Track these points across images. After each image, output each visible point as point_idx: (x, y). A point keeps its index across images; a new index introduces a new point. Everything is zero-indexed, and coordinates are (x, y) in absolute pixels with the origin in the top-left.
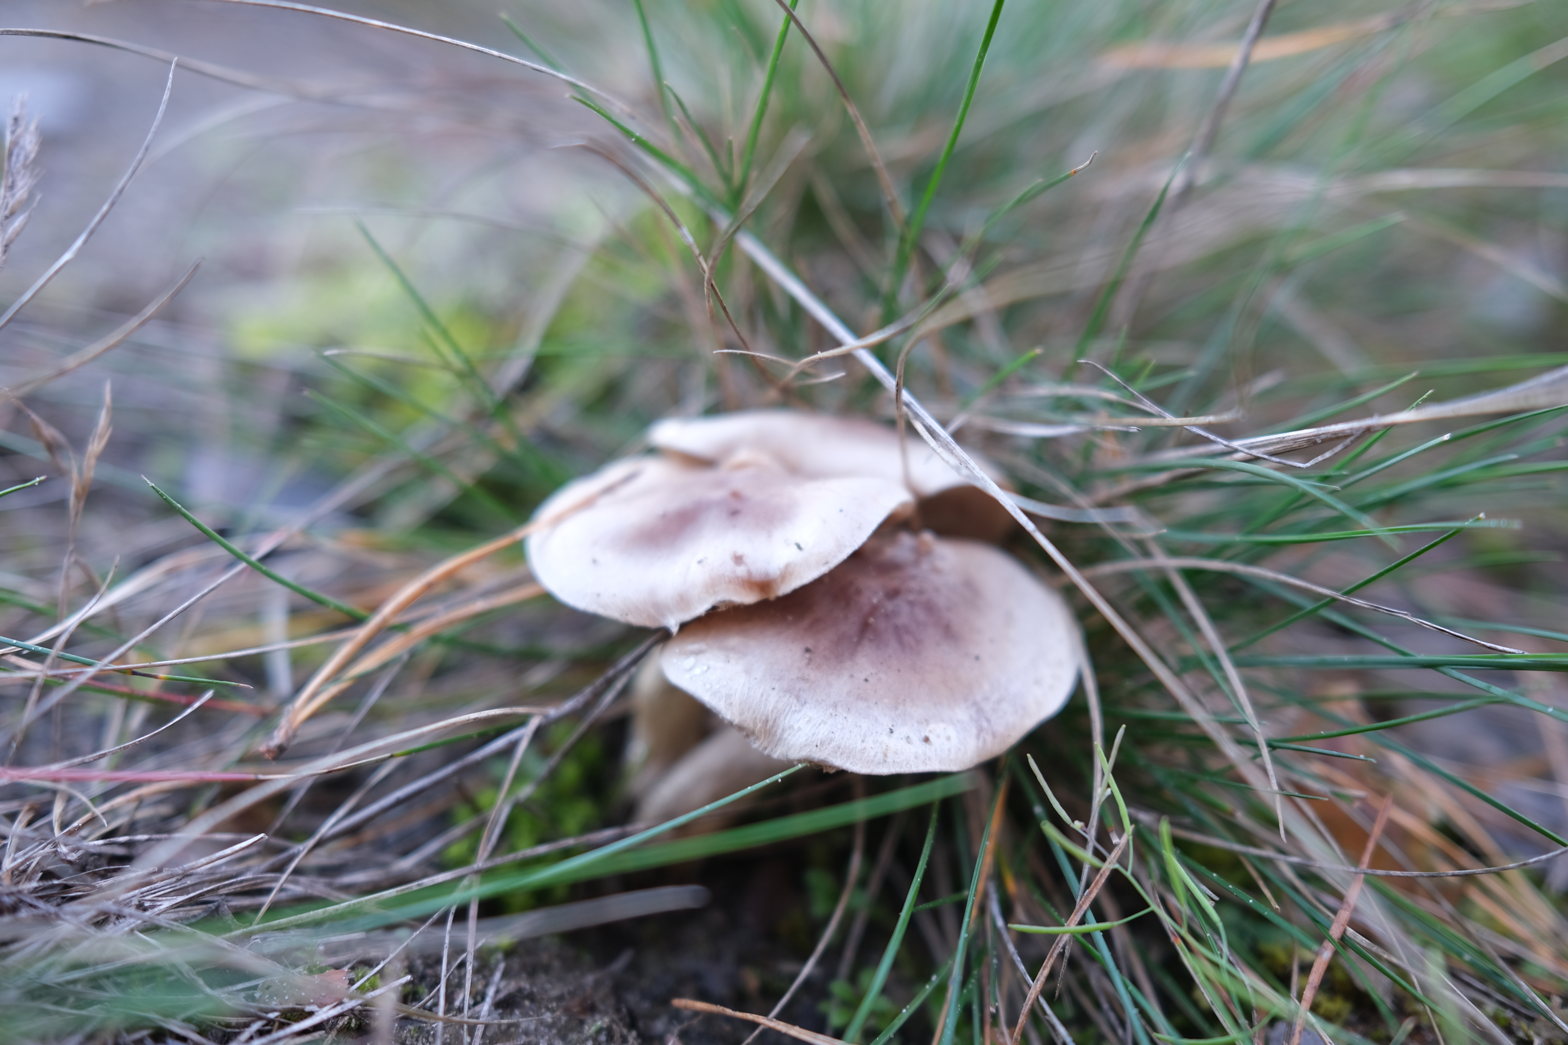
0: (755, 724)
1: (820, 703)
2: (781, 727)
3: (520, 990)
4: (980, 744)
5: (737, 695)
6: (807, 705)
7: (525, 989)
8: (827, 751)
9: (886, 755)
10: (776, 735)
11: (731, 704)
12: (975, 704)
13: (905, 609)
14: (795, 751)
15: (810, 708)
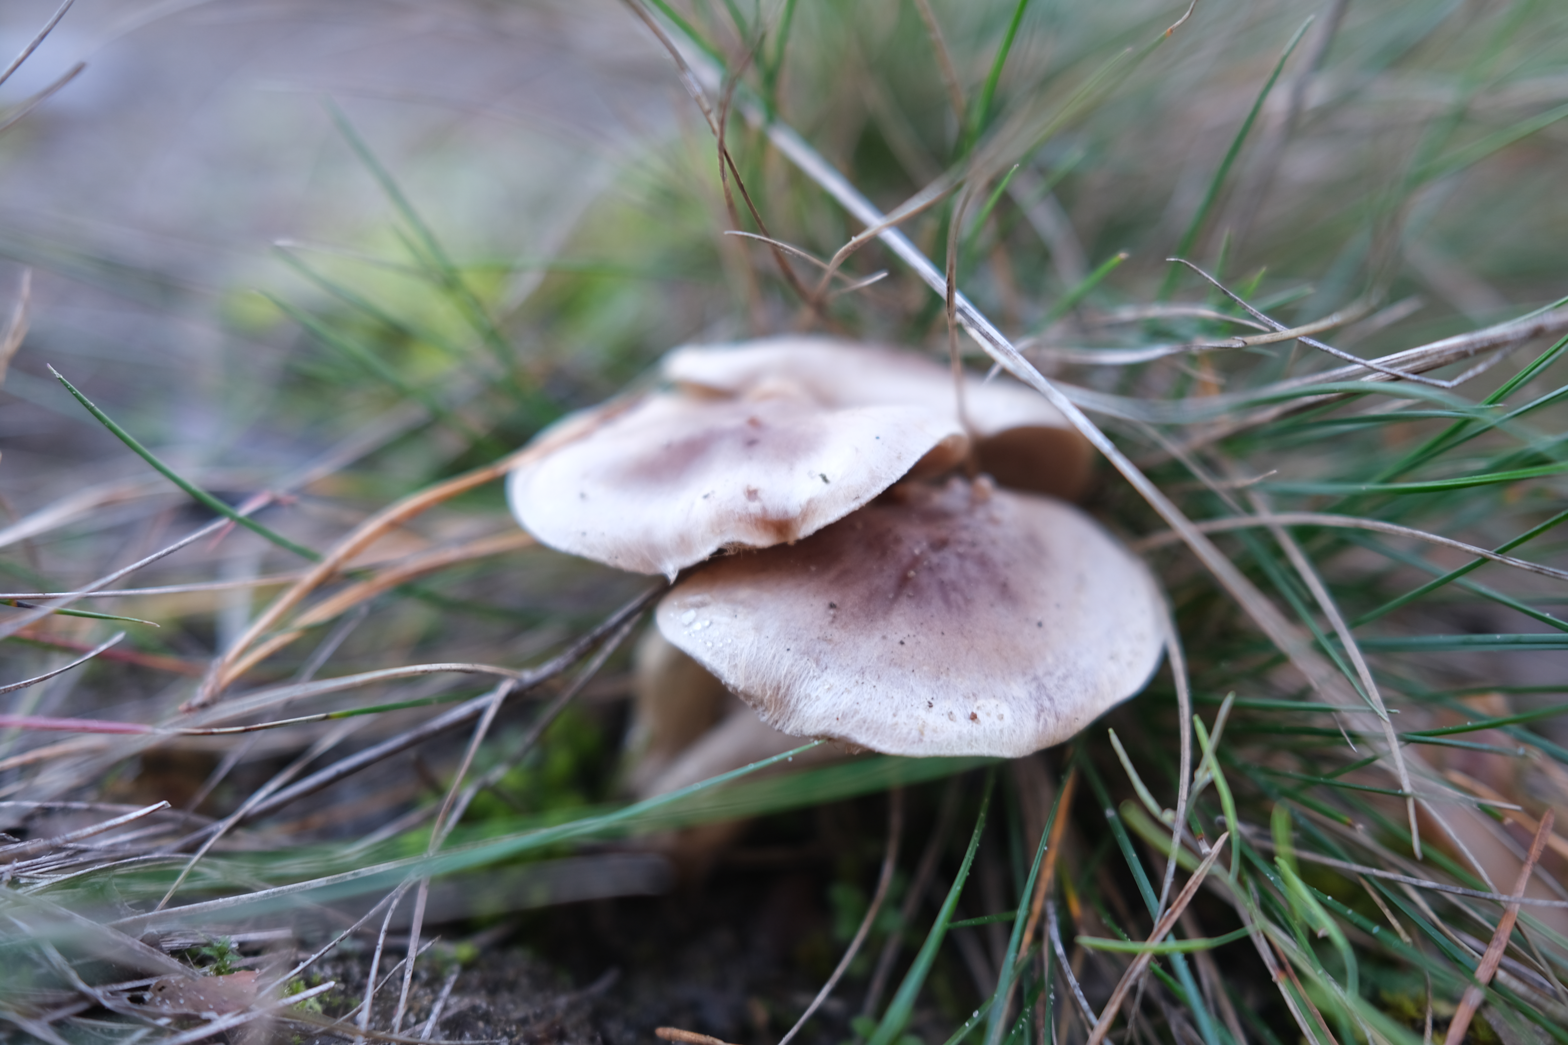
0: (764, 691)
1: (844, 669)
2: (795, 696)
3: (474, 1008)
4: (1041, 728)
5: (743, 655)
6: (828, 670)
7: (479, 1007)
8: (849, 726)
9: (922, 733)
10: (790, 706)
11: (735, 666)
12: (1035, 678)
13: (953, 562)
14: (811, 724)
15: (832, 674)
